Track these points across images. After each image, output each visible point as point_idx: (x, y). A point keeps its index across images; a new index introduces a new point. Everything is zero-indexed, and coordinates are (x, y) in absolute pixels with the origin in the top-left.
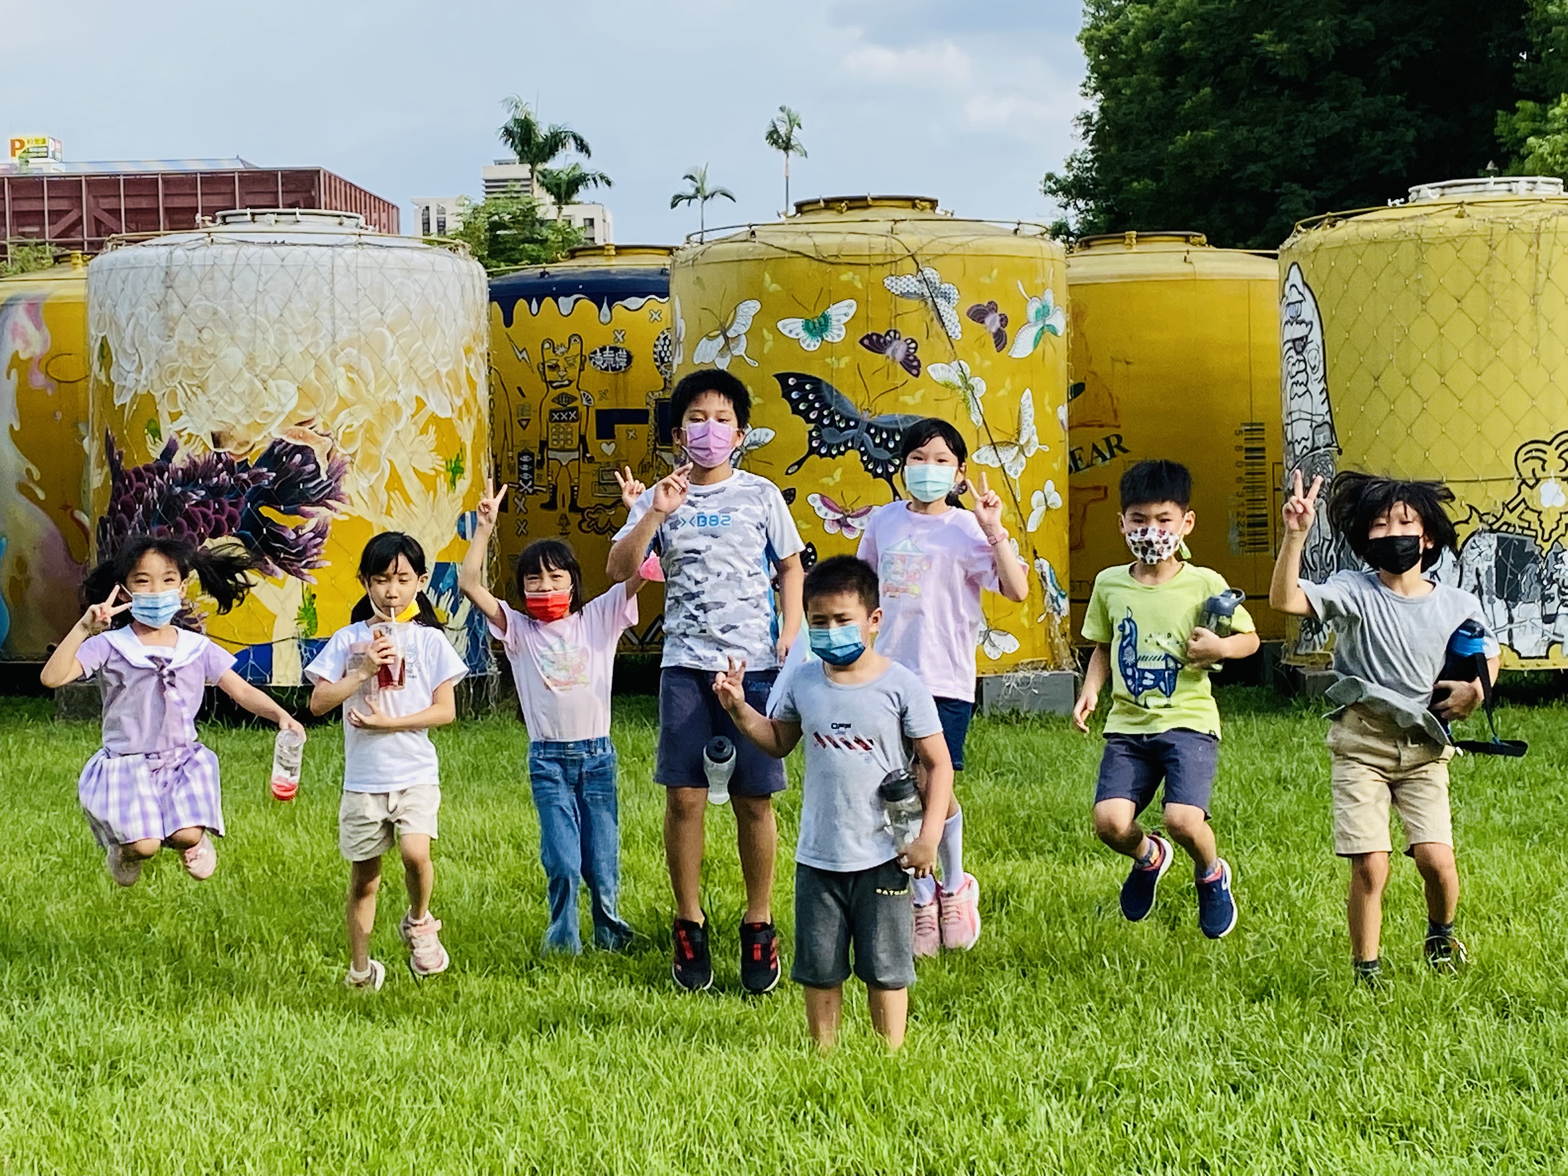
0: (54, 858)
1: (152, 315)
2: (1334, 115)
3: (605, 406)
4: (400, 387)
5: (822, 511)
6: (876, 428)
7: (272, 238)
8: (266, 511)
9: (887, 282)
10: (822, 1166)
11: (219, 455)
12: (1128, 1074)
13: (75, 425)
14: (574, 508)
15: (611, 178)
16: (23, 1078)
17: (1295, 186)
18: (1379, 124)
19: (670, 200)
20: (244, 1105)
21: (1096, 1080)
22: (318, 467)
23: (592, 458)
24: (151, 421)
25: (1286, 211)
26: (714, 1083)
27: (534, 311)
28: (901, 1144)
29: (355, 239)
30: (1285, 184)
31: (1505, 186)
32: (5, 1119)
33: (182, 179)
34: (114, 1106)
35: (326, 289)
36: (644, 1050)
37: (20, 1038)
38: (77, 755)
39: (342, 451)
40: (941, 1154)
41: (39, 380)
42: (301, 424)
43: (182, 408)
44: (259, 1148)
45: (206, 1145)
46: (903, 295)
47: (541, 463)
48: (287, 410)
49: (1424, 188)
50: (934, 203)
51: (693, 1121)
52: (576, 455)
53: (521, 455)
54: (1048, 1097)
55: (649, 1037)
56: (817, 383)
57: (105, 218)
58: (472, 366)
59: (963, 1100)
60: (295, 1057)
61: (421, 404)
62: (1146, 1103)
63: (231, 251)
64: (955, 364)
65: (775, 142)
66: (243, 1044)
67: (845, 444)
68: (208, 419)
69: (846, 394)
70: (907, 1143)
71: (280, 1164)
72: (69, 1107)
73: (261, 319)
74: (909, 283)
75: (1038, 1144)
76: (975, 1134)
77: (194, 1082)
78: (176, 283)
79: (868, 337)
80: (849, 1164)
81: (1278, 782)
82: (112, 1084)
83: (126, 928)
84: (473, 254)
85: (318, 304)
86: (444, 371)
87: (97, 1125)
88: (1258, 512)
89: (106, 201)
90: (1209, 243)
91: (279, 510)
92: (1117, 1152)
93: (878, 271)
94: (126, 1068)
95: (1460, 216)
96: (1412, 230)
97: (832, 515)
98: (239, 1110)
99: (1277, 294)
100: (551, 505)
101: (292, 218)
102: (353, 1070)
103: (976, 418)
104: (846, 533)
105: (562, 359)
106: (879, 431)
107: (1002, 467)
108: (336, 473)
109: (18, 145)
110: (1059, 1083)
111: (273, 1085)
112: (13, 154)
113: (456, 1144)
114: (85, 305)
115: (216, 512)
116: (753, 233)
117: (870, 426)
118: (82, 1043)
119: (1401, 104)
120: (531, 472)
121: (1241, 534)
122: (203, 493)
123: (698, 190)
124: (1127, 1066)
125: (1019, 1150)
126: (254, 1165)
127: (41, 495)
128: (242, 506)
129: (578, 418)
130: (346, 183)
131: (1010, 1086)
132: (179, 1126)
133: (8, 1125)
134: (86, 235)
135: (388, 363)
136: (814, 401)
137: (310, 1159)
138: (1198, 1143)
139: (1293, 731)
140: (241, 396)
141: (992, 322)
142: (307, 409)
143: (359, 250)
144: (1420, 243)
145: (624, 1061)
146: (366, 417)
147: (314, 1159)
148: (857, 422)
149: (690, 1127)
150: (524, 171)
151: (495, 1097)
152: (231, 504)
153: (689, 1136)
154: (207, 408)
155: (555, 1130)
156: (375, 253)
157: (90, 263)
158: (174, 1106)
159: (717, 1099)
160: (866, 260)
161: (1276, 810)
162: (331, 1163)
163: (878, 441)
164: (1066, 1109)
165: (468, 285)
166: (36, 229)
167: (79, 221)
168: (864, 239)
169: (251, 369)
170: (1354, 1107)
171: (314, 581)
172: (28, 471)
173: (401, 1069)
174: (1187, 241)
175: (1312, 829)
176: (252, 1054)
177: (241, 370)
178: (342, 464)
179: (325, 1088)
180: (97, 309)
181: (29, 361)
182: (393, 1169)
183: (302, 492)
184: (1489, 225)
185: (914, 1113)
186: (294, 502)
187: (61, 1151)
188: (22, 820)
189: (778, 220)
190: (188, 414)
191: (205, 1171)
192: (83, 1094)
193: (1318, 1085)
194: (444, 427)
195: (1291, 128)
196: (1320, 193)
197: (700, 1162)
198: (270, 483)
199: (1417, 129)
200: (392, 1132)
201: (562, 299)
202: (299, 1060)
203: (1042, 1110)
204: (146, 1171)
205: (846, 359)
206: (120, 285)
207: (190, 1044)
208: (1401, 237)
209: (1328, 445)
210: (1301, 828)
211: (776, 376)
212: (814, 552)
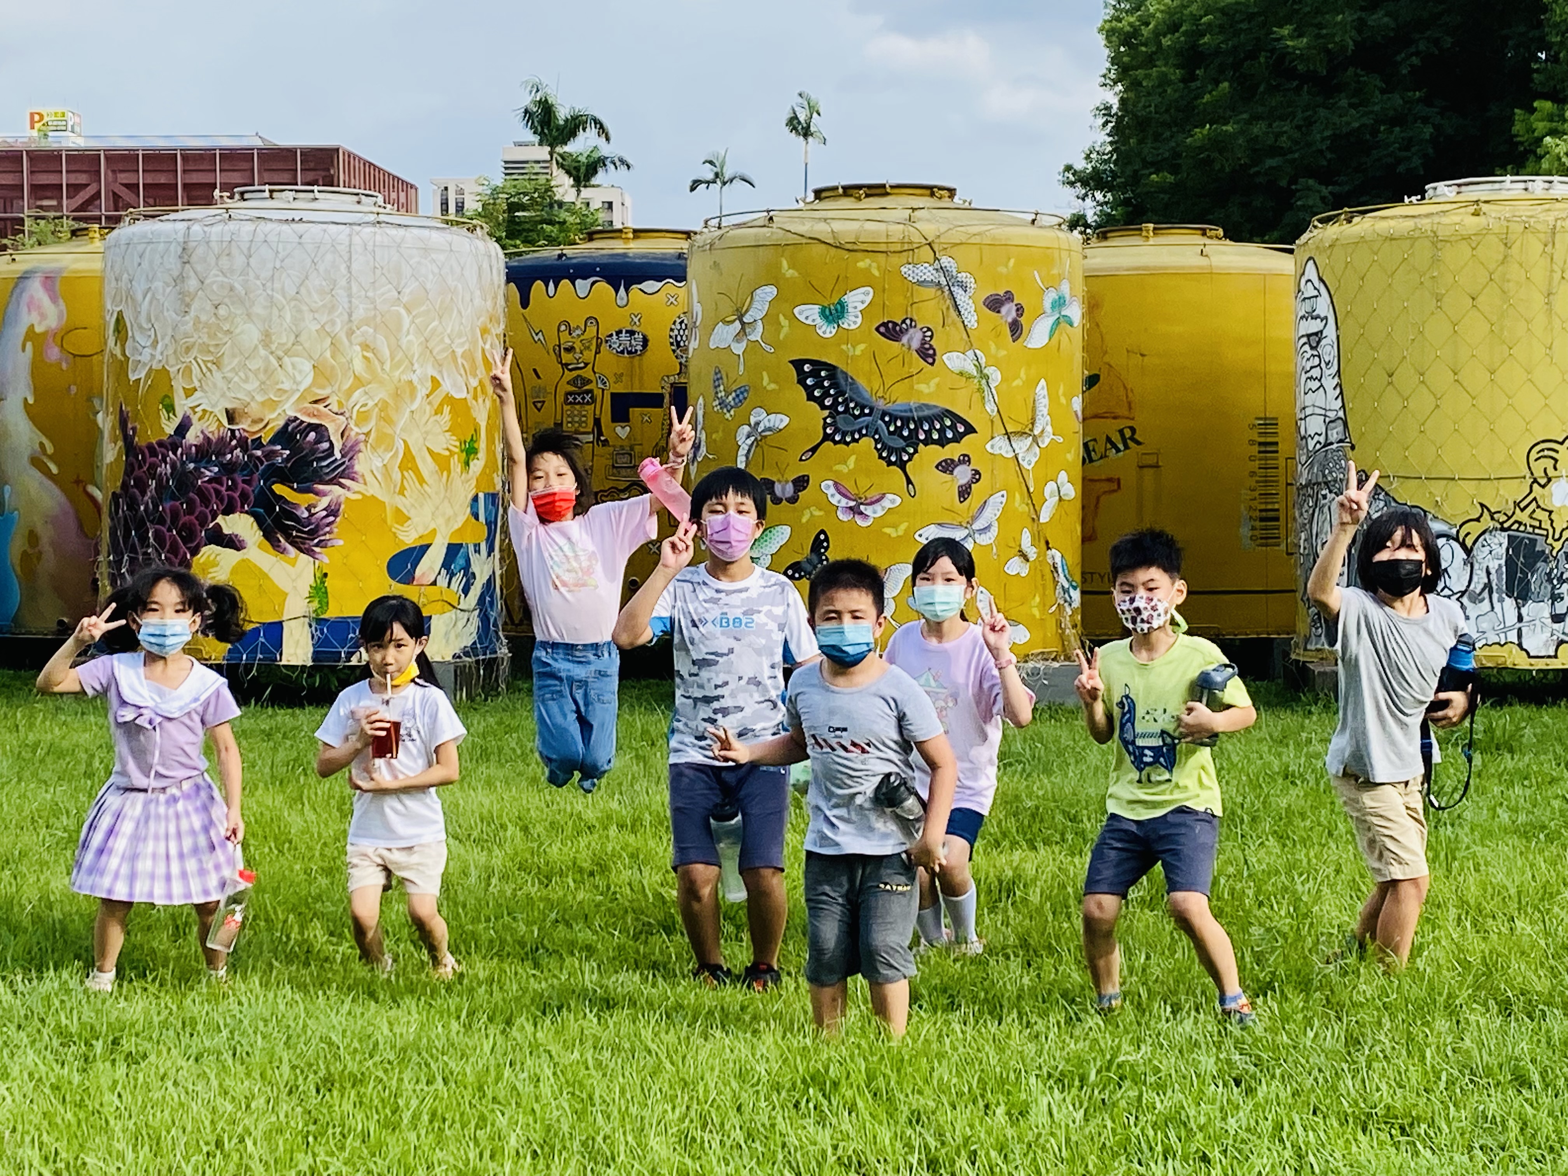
1: (168, 290)
2: (1353, 111)
3: (620, 389)
4: (416, 366)
5: (837, 500)
6: (890, 415)
7: (289, 215)
8: (279, 489)
9: (903, 270)
10: (824, 1152)
11: (233, 431)
12: (1132, 1066)
13: (89, 399)
15: (630, 161)
16: (25, 1052)
17: (1311, 182)
18: (1398, 120)
19: (689, 184)
20: (246, 1083)
21: (1099, 1072)
22: (332, 446)
23: (607, 441)
24: (166, 396)
25: (1303, 206)
26: (717, 1069)
27: (551, 293)
28: (903, 1132)
29: (373, 217)
30: (1302, 180)
31: (1522, 185)
32: (7, 1094)
33: (201, 155)
34: (115, 1083)
35: (343, 268)
36: (647, 1034)
37: (22, 1013)
38: (85, 731)
39: (356, 429)
40: (943, 1143)
41: (54, 353)
42: (316, 402)
43: (197, 384)
44: (260, 1127)
45: (207, 1123)
46: (920, 283)
48: (302, 388)
49: (1441, 186)
50: (952, 192)
51: (695, 1106)
52: (590, 437)
54: (1051, 1088)
55: (653, 1022)
56: (832, 369)
57: (124, 193)
58: (488, 347)
59: (966, 1090)
60: (299, 1036)
61: (436, 384)
62: (1149, 1096)
63: (249, 227)
64: (970, 353)
65: (795, 129)
66: (246, 1022)
67: (860, 431)
68: (223, 395)
69: (862, 382)
70: (909, 1132)
71: (281, 1143)
72: (70, 1083)
73: (278, 296)
74: (927, 273)
75: (1039, 1135)
76: (977, 1123)
77: (197, 1060)
78: (193, 259)
79: (884, 324)
80: (850, 1152)
81: (1286, 777)
82: (114, 1060)
84: (491, 235)
85: (335, 283)
86: (459, 351)
87: (98, 1101)
88: (1270, 507)
89: (124, 175)
90: (1226, 237)
91: (292, 488)
92: (1119, 1144)
93: (895, 260)
94: (128, 1044)
95: (1476, 214)
96: (1428, 227)
97: (844, 502)
98: (240, 1089)
99: (1292, 288)
101: (311, 195)
102: (356, 1050)
103: (990, 407)
104: (859, 520)
105: (578, 342)
106: (894, 419)
107: (1016, 457)
108: (350, 452)
109: (37, 118)
110: (1062, 1074)
111: (275, 1064)
112: (32, 128)
113: (458, 1126)
114: (101, 279)
115: (229, 488)
116: (771, 219)
117: (884, 414)
118: (85, 1019)
119: (1419, 100)
121: (1253, 528)
122: (216, 469)
123: (717, 175)
124: (1130, 1058)
125: (1020, 1140)
126: (255, 1144)
127: (54, 469)
128: (255, 484)
129: (594, 400)
130: (365, 162)
131: (1012, 1076)
132: (181, 1105)
133: (9, 1100)
134: (104, 209)
135: (404, 342)
136: (830, 387)
137: (311, 1139)
138: (1200, 1136)
139: (1303, 727)
140: (256, 373)
141: (1008, 311)
142: (323, 387)
143: (377, 229)
144: (1436, 240)
145: (627, 1046)
146: (380, 396)
147: (315, 1138)
148: (872, 409)
149: (693, 1113)
150: (543, 152)
151: (498, 1079)
152: (244, 481)
153: (692, 1121)
154: (221, 384)
155: (556, 1113)
156: (393, 232)
157: (108, 237)
158: (176, 1083)
159: (720, 1084)
160: (883, 248)
161: (1284, 805)
162: (332, 1143)
163: (892, 429)
164: (1068, 1100)
165: (486, 266)
166: (54, 203)
167: (98, 195)
168: (882, 226)
169: (266, 346)
170: (1356, 1102)
171: (326, 560)
172: (42, 445)
173: (404, 1050)
174: (1204, 234)
175: (1319, 825)
176: (255, 1033)
177: (256, 347)
178: (357, 443)
179: (327, 1068)
180: (114, 284)
181: (45, 333)
182: (394, 1150)
183: (315, 471)
184: (1505, 224)
185: (917, 1102)
186: (307, 480)
187: (62, 1126)
188: (29, 794)
189: (796, 206)
190: (203, 391)
191: (205, 1149)
192: (85, 1070)
193: (1321, 1080)
194: (458, 408)
195: (1309, 123)
196: (1337, 189)
197: (702, 1148)
198: (284, 461)
199: (1434, 125)
200: (394, 1113)
201: (578, 282)
202: (302, 1039)
203: (1044, 1101)
204: (147, 1148)
205: (862, 347)
206: (137, 260)
207: (194, 1022)
208: (1417, 234)
209: (1341, 441)
210: (1308, 823)
211: (792, 362)
212: (827, 539)
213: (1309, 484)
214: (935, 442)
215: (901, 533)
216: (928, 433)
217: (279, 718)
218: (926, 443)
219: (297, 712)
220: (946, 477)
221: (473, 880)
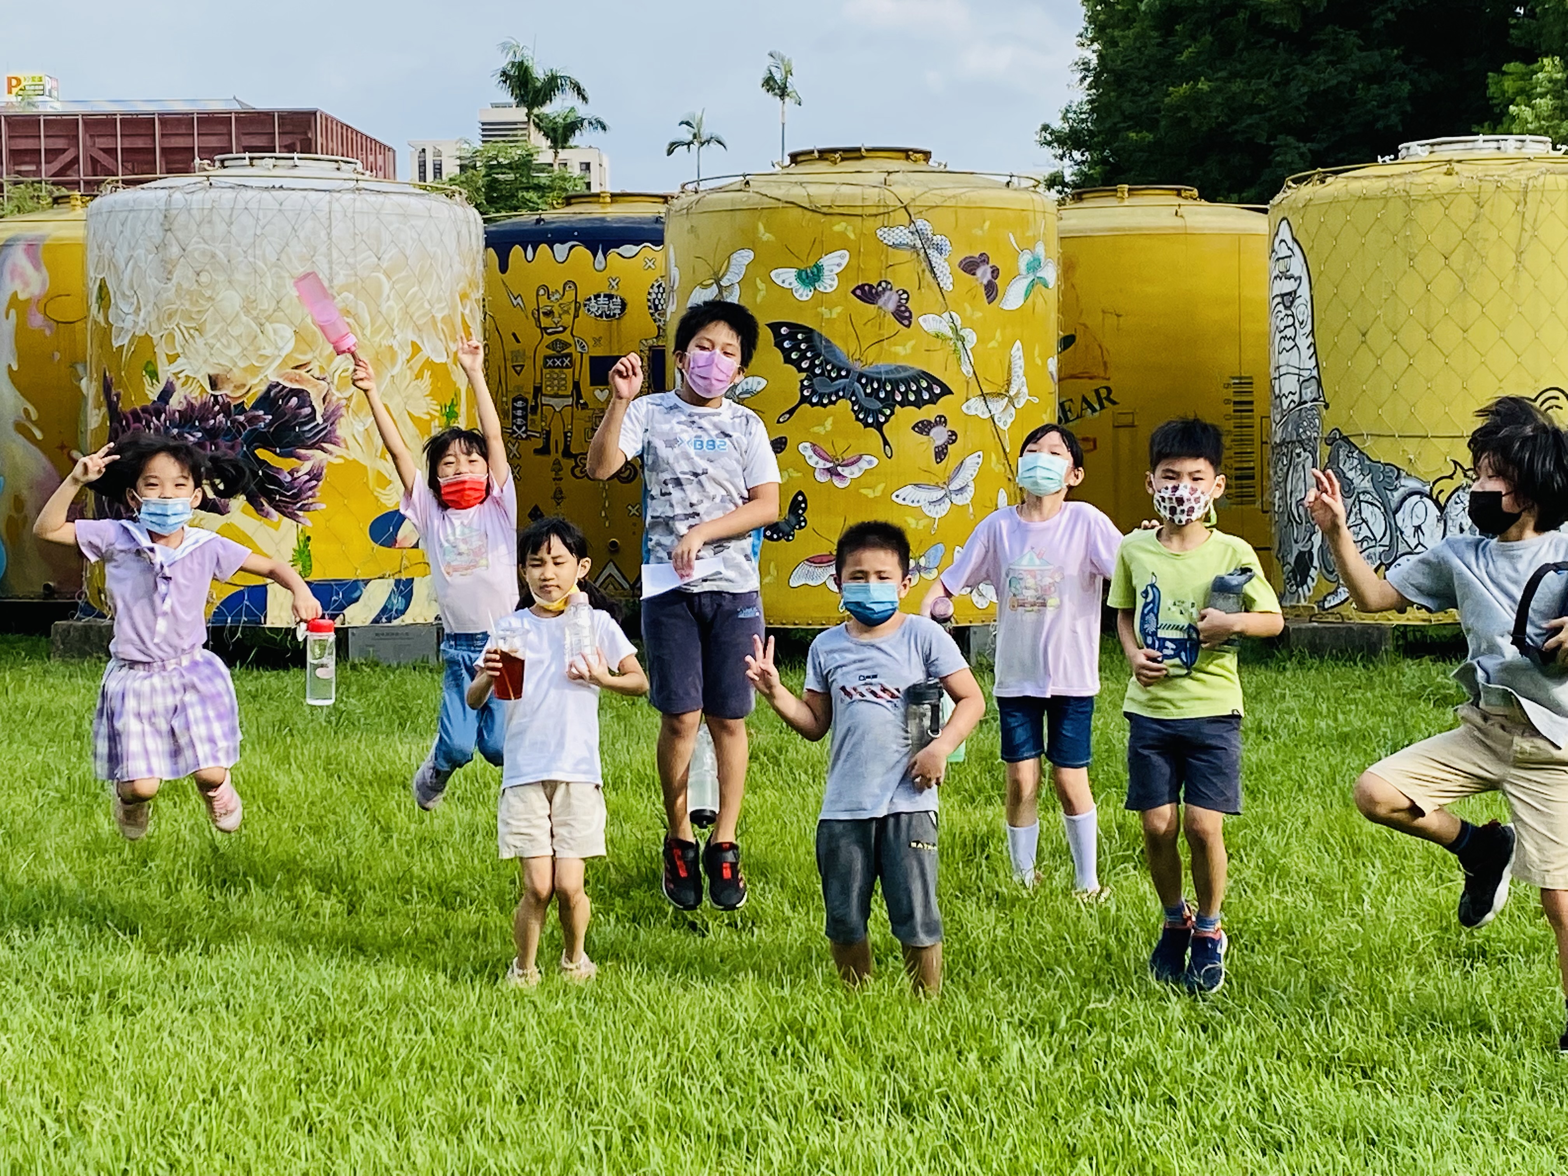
0: (52, 794)
1: (150, 257)
2: (1330, 69)
3: (599, 352)
4: (396, 332)
5: (813, 460)
6: (867, 378)
7: (270, 182)
8: (262, 454)
9: (879, 233)
10: (800, 1098)
11: (216, 397)
12: (1102, 1014)
13: (73, 366)
14: (567, 453)
15: (606, 122)
16: (24, 1005)
17: (1291, 140)
18: (1377, 77)
19: (666, 147)
20: (240, 1033)
21: (1069, 1019)
22: (314, 411)
23: (585, 404)
24: (149, 363)
25: (1280, 162)
26: (697, 1019)
27: (530, 258)
28: (878, 1078)
29: (352, 184)
30: (1280, 137)
31: (1495, 145)
32: (8, 1045)
33: (178, 120)
34: (113, 1033)
35: (323, 234)
36: (629, 985)
37: (20, 967)
38: (73, 693)
39: (338, 394)
40: (916, 1088)
41: (37, 320)
42: (296, 368)
43: (179, 350)
44: (255, 1075)
45: (203, 1072)
46: (895, 246)
47: (534, 409)
48: (284, 353)
49: (1413, 145)
50: (927, 155)
51: (676, 1053)
52: (570, 401)
53: (515, 400)
54: (1022, 1035)
55: (634, 972)
56: (809, 332)
57: (102, 158)
58: (467, 312)
59: (939, 1036)
60: (289, 988)
61: (416, 348)
62: (1118, 1041)
63: (229, 194)
64: (946, 315)
65: (771, 89)
66: (239, 975)
67: (837, 394)
68: (205, 361)
69: (837, 343)
70: (884, 1077)
71: (275, 1090)
72: (69, 1034)
73: (260, 264)
74: (901, 235)
75: (1010, 1080)
76: (949, 1068)
77: (191, 1011)
78: (175, 226)
79: (860, 287)
81: (1259, 732)
82: (111, 1013)
83: (124, 862)
84: (469, 199)
85: (315, 250)
86: (439, 316)
87: (96, 1051)
88: (1245, 465)
89: (102, 140)
90: (1201, 196)
91: (275, 453)
92: (1087, 1088)
93: (870, 223)
94: (124, 997)
95: (1449, 173)
96: (1401, 187)
97: (822, 464)
98: (234, 1039)
99: (1266, 248)
100: (544, 450)
101: (291, 162)
102: (346, 1001)
103: (967, 369)
104: (836, 482)
105: (556, 305)
106: (870, 381)
107: (992, 418)
108: (331, 417)
109: (14, 82)
110: (1033, 1021)
111: (267, 1015)
112: (10, 92)
113: (446, 1073)
114: (83, 247)
116: (747, 183)
117: (861, 375)
118: (81, 972)
119: (1398, 58)
120: (524, 417)
122: (200, 435)
123: (695, 136)
124: (1100, 1006)
125: (992, 1085)
126: (249, 1091)
127: (39, 435)
128: (238, 449)
129: (572, 364)
130: (342, 125)
131: (985, 1024)
132: (177, 1054)
133: (10, 1050)
134: (82, 174)
135: (384, 309)
136: (806, 350)
137: (303, 1087)
138: (1166, 1080)
139: (1276, 682)
140: (238, 339)
141: (984, 274)
142: (304, 353)
143: (356, 196)
144: (1409, 200)
145: (610, 996)
147: (308, 1086)
148: (848, 372)
149: (673, 1060)
150: (519, 114)
151: (485, 1028)
152: (227, 447)
153: (673, 1068)
154: (204, 350)
155: (541, 1061)
156: (372, 198)
157: (90, 204)
158: (171, 1034)
159: (700, 1033)
160: (859, 211)
161: (1254, 758)
162: (324, 1090)
163: (869, 391)
164: (1039, 1046)
165: (464, 231)
166: (33, 168)
167: (76, 160)
168: (858, 190)
169: (247, 312)
170: (1319, 1047)
171: (309, 524)
172: (26, 411)
173: (393, 1001)
174: (1179, 195)
175: (1291, 779)
176: (247, 986)
177: (237, 314)
178: (338, 408)
179: (318, 1019)
180: (96, 251)
181: (27, 301)
182: (384, 1096)
183: (298, 436)
184: (1478, 183)
185: (891, 1048)
186: (290, 445)
187: (63, 1075)
188: (20, 755)
189: (773, 170)
190: (186, 357)
191: (201, 1097)
192: (82, 1022)
193: (1285, 1025)
194: (439, 372)
195: (1286, 81)
196: (1314, 146)
197: (683, 1094)
198: (267, 425)
199: (1412, 82)
200: (383, 1062)
201: (557, 246)
202: (293, 991)
203: (1015, 1048)
204: (144, 1096)
205: (839, 309)
206: (118, 228)
207: (188, 976)
208: (1390, 194)
209: (1315, 400)
210: (1279, 778)
211: (769, 325)
212: (805, 501)
213: (1283, 443)
214: (911, 404)
215: (878, 493)
216: (904, 395)
217: (264, 680)
218: (902, 404)
219: (282, 673)
220: (923, 438)
221: (457, 836)
